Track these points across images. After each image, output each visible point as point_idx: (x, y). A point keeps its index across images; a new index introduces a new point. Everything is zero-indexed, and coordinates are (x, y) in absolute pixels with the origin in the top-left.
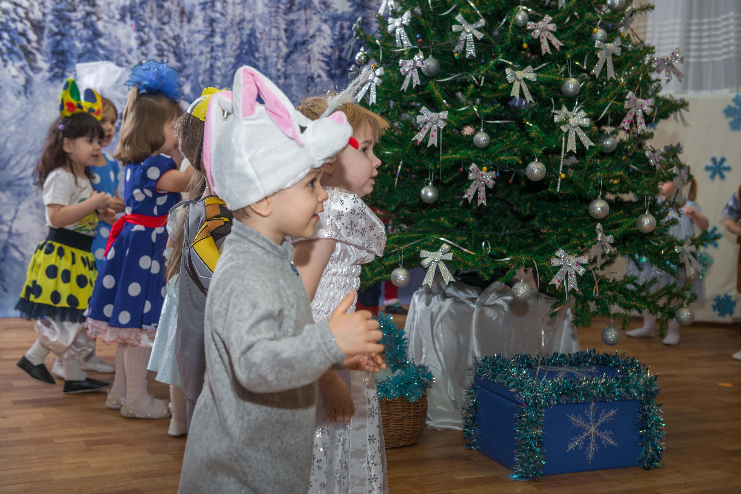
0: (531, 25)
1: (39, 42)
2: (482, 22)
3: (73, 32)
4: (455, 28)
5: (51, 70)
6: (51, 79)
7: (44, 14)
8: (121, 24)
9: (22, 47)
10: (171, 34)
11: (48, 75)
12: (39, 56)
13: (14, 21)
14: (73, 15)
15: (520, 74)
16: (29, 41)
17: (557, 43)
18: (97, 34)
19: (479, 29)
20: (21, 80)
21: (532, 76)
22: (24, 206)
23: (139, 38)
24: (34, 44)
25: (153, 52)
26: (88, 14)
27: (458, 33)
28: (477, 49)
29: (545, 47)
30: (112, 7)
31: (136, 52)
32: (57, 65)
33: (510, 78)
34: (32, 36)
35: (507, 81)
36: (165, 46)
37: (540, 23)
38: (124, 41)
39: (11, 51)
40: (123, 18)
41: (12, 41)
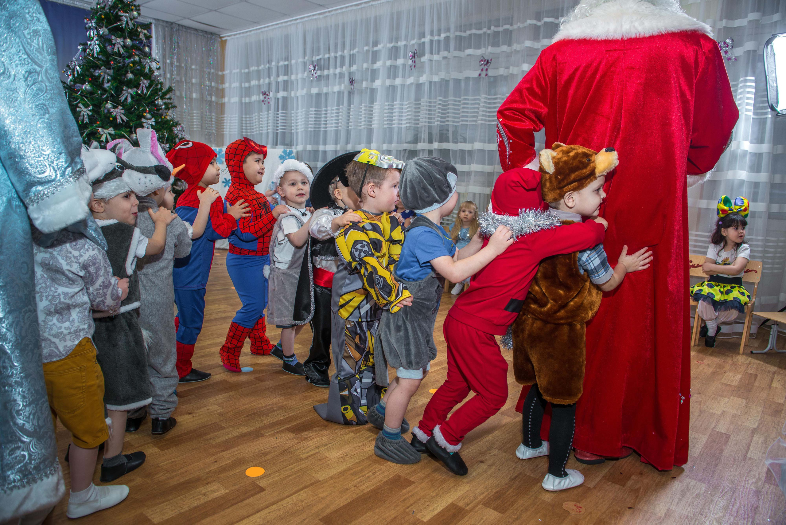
0: (112, 110)
2: (91, 108)
4: (78, 109)
15: (106, 131)
17: (125, 118)
19: (89, 111)
21: (113, 132)
27: (81, 112)
28: (89, 119)
29: (119, 120)
33: (102, 133)
35: (100, 134)
37: (116, 110)
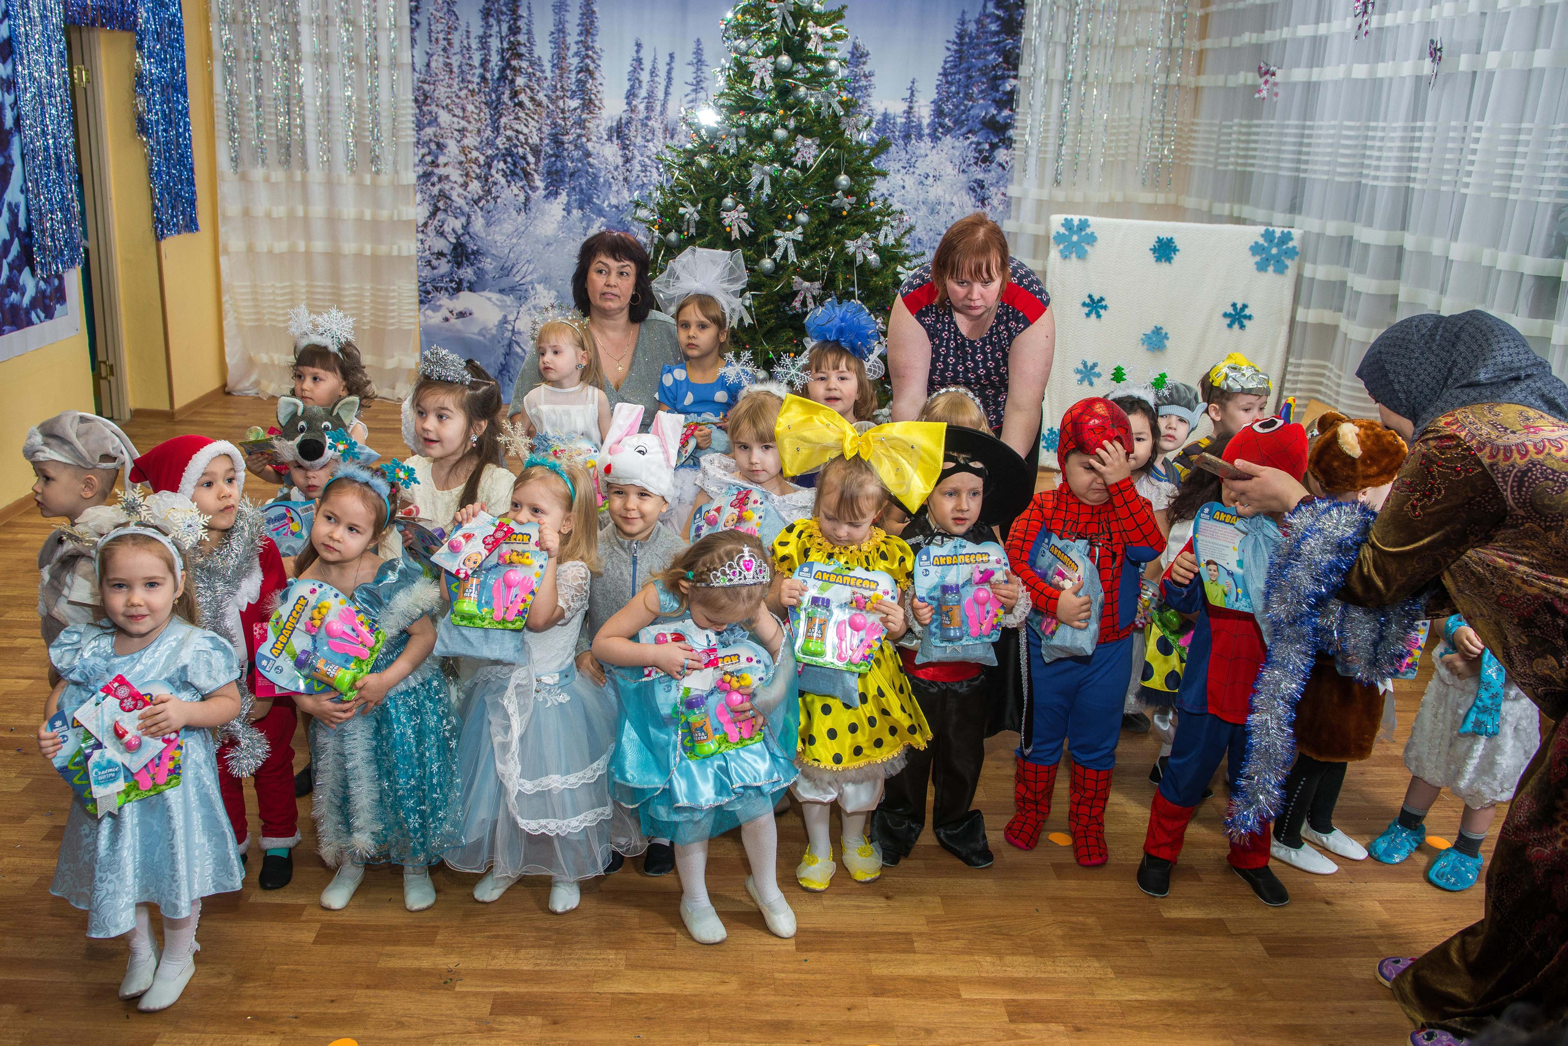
1: (536, 164)
3: (565, 153)
5: (546, 188)
6: (546, 197)
7: (541, 139)
8: (608, 144)
9: (524, 170)
10: (654, 150)
11: (544, 193)
12: (536, 176)
13: (516, 146)
14: (566, 138)
16: (528, 164)
18: (588, 154)
20: (522, 198)
22: (523, 309)
23: (624, 156)
24: (533, 166)
25: (638, 167)
26: (579, 136)
30: (601, 128)
31: (621, 169)
32: (551, 184)
34: (531, 159)
36: (648, 162)
38: (610, 159)
39: (513, 173)
40: (610, 139)
41: (515, 164)
